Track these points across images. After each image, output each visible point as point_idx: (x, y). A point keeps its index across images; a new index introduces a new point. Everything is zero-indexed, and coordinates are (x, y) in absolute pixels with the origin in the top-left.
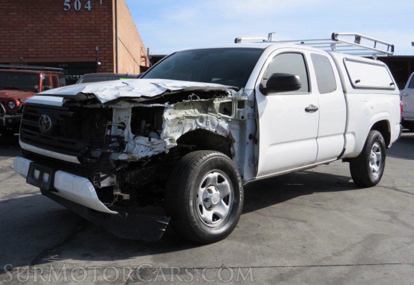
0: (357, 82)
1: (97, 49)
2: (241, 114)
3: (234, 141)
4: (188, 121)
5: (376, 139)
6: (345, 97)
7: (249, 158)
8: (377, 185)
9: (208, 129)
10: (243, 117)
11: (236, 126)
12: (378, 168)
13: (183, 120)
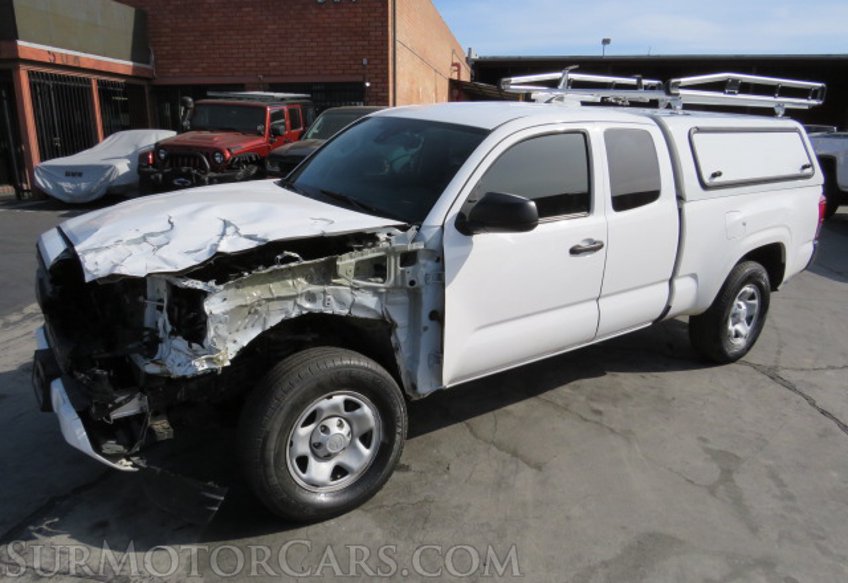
0: (715, 175)
1: (365, 61)
2: (408, 278)
3: (396, 326)
4: (275, 305)
5: (751, 279)
6: (680, 211)
7: (429, 355)
8: (743, 359)
9: (330, 312)
10: (412, 283)
11: (402, 298)
12: (749, 328)
13: (260, 305)
